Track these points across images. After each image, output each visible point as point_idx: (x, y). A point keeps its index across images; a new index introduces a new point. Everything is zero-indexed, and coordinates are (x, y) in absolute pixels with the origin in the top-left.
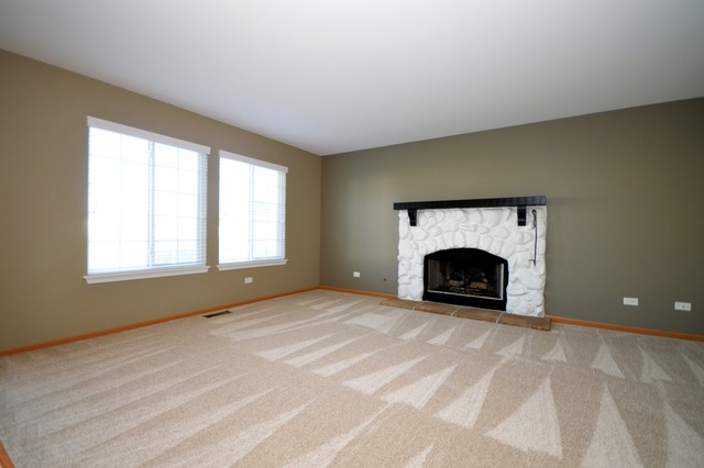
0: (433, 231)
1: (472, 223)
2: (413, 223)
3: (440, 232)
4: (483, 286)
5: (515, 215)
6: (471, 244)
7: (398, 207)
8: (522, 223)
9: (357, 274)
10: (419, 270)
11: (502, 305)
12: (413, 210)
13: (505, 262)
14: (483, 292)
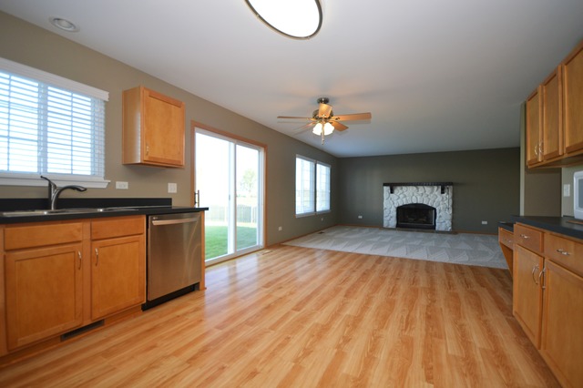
0: (401, 196)
1: (420, 192)
2: (392, 192)
3: (405, 196)
4: (424, 220)
5: (440, 190)
6: (420, 201)
7: (385, 185)
8: (443, 192)
9: (360, 217)
10: (394, 213)
11: (434, 227)
12: (392, 187)
13: (435, 209)
14: (425, 223)
